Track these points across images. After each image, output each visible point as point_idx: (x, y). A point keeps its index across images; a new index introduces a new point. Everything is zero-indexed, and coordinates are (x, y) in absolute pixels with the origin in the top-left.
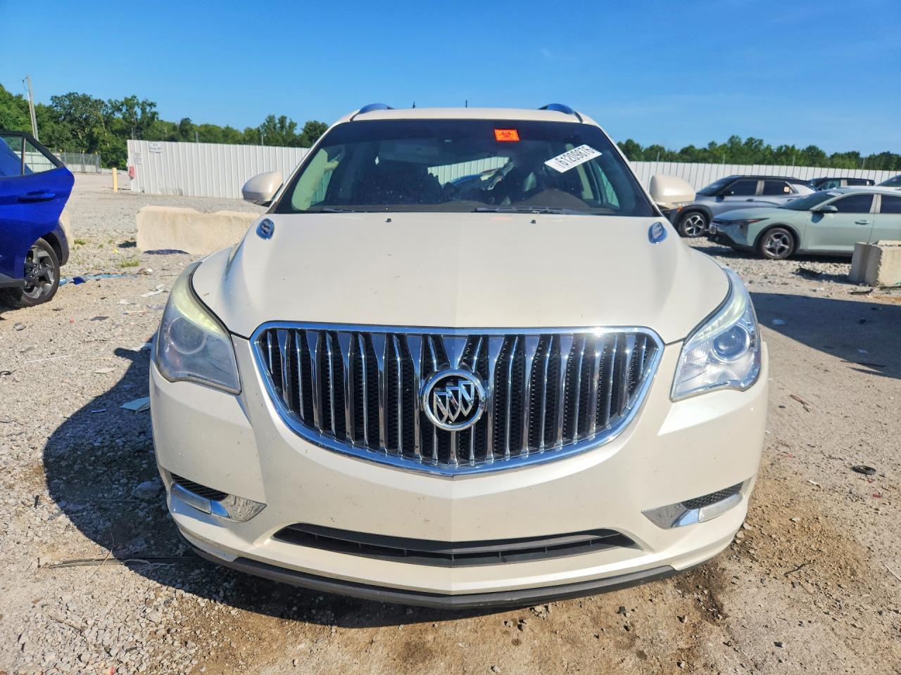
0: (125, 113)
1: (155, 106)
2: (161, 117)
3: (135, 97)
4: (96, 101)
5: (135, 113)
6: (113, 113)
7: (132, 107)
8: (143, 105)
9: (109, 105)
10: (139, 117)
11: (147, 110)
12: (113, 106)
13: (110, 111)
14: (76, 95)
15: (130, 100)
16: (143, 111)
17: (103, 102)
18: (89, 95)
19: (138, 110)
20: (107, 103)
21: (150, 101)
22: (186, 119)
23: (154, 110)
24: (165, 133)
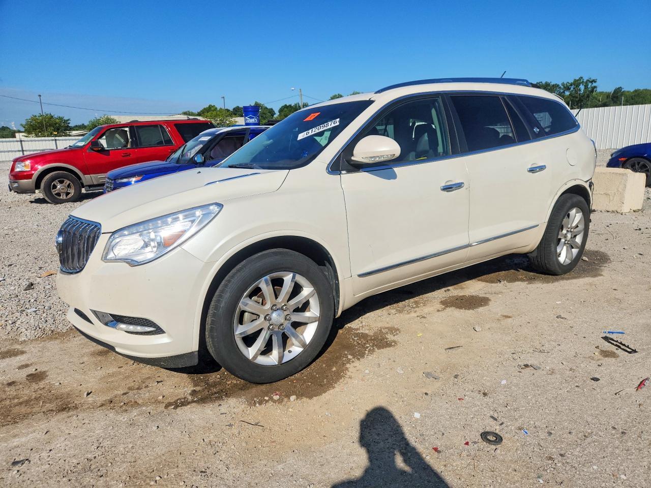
0: (572, 91)
1: (595, 82)
2: (599, 90)
3: (582, 78)
4: (553, 86)
5: (580, 90)
6: (564, 92)
7: (579, 85)
8: (586, 82)
9: (562, 87)
10: (582, 92)
11: (589, 86)
12: (564, 87)
13: (562, 91)
14: (541, 84)
15: (578, 80)
16: (586, 87)
17: (558, 85)
18: (549, 82)
19: (582, 87)
20: (561, 86)
21: (593, 78)
22: (619, 88)
23: (594, 84)
24: (599, 101)
